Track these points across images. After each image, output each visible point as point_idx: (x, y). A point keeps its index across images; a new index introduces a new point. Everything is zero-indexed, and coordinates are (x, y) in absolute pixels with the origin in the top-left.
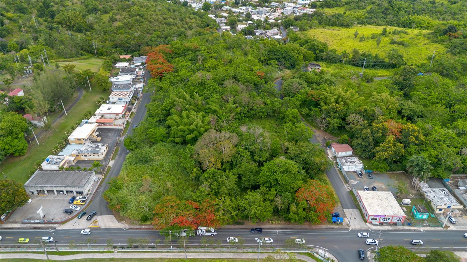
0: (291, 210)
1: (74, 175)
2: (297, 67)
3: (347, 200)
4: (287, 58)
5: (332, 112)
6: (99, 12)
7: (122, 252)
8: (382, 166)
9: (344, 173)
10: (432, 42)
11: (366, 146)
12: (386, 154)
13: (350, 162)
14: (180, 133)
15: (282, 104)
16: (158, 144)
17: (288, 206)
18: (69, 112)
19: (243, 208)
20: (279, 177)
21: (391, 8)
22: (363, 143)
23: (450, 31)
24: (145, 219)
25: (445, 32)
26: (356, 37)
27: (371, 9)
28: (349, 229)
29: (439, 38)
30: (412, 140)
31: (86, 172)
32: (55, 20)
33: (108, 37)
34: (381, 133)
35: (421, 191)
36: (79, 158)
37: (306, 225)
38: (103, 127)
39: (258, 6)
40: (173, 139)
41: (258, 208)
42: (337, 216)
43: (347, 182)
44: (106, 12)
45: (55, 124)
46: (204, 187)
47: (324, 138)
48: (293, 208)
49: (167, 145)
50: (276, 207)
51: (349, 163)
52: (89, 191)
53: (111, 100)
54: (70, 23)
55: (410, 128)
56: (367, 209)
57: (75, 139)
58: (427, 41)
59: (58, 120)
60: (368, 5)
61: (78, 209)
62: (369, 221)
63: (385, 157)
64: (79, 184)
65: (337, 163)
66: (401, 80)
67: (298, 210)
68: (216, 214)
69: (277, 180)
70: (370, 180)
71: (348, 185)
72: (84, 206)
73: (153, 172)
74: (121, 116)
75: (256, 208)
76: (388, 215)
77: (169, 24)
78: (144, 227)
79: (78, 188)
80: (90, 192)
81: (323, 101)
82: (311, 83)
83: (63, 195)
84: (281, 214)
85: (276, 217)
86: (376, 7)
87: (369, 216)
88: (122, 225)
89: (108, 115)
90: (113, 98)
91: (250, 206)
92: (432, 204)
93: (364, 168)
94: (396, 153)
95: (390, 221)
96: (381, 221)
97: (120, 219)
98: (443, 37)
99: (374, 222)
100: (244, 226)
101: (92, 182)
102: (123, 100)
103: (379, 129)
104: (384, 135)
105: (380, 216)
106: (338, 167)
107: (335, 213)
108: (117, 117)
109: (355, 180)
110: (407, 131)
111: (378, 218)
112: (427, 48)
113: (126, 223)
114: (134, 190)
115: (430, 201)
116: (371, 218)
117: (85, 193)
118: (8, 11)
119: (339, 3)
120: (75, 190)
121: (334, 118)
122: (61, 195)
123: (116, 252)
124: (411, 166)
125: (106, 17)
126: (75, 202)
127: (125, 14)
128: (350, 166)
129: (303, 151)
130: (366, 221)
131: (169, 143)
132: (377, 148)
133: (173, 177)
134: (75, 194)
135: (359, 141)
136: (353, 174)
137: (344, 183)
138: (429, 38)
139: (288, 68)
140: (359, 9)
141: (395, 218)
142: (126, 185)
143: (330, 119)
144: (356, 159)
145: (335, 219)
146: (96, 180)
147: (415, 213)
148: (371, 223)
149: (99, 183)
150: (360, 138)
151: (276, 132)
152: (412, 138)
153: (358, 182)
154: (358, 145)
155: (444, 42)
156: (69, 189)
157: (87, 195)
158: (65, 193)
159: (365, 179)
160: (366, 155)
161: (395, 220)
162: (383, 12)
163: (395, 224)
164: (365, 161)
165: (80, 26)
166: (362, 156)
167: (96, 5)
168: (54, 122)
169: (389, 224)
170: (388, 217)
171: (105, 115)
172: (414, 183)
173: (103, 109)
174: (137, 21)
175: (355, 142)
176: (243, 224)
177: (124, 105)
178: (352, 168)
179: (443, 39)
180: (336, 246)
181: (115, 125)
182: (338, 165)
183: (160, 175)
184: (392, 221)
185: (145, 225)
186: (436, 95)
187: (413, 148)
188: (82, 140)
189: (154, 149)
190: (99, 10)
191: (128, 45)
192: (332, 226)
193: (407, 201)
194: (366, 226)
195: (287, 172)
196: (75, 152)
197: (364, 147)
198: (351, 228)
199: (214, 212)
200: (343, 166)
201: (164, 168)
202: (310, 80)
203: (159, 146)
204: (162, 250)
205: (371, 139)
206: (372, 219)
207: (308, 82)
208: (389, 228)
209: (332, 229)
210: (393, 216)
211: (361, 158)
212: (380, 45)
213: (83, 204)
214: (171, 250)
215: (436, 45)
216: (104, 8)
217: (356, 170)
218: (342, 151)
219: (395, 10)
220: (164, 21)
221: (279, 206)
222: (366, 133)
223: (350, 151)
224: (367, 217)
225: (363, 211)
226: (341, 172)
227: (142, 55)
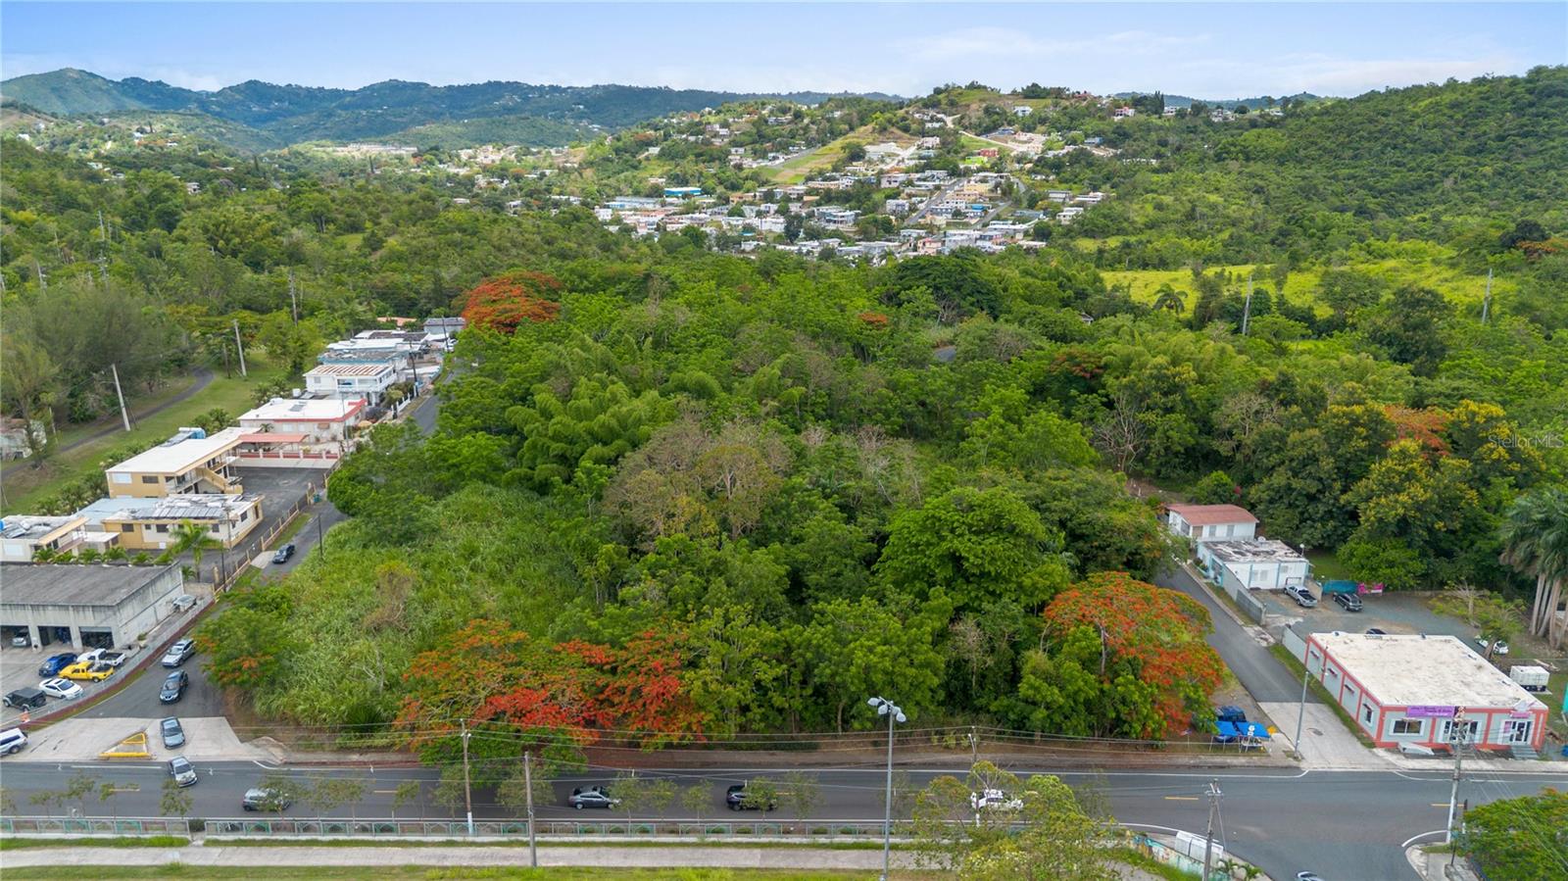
0: (1026, 669)
3: (1263, 672)
4: (967, 288)
5: (1157, 389)
7: (226, 843)
9: (1235, 593)
13: (1255, 554)
14: (557, 447)
16: (467, 490)
17: (1013, 662)
18: (140, 423)
19: (809, 655)
20: (962, 545)
24: (365, 722)
25: (1509, 243)
28: (1298, 769)
30: (1495, 456)
34: (1365, 439)
36: (130, 540)
37: (1101, 752)
38: (262, 461)
40: (530, 472)
41: (879, 649)
42: (1237, 719)
45: (73, 451)
48: (1036, 658)
49: (501, 495)
50: (958, 666)
52: (141, 638)
53: (311, 386)
55: (1474, 414)
56: (1365, 683)
57: (133, 474)
59: (93, 442)
62: (1384, 739)
65: (1198, 562)
67: (1057, 667)
68: (690, 674)
70: (1351, 615)
71: (1258, 628)
72: (103, 686)
74: (337, 429)
76: (1469, 705)
78: (355, 757)
79: (89, 613)
80: (142, 643)
81: (1116, 374)
82: (1063, 339)
83: (28, 651)
84: (983, 701)
85: (959, 719)
88: (258, 751)
89: (286, 428)
90: (317, 380)
91: (844, 643)
93: (1313, 575)
95: (1478, 738)
96: (1441, 738)
97: (249, 726)
98: (1506, 256)
99: (1407, 741)
100: (815, 757)
101: (163, 610)
102: (357, 387)
105: (1433, 709)
106: (1206, 577)
107: (1225, 709)
109: (1287, 614)
111: (1425, 723)
113: (273, 746)
116: (1391, 721)
120: (78, 622)
122: (17, 651)
125: (354, 241)
126: (67, 671)
127: (420, 229)
128: (1256, 567)
129: (1056, 490)
130: (1370, 744)
131: (508, 485)
132: (1361, 486)
134: (77, 643)
135: (1279, 479)
136: (1274, 597)
137: (1240, 623)
141: (1500, 722)
142: (306, 608)
143: (1150, 416)
144: (1278, 546)
145: (1225, 730)
146: (184, 606)
148: (1393, 748)
149: (190, 615)
150: (1281, 469)
152: (1492, 451)
153: (1300, 620)
155: (1511, 269)
157: (130, 648)
158: (35, 638)
159: (1328, 611)
161: (1500, 739)
164: (1313, 558)
165: (260, 251)
168: (68, 448)
170: (1470, 718)
172: (1540, 621)
176: (812, 748)
177: (358, 400)
178: (1264, 573)
180: (1252, 829)
182: (1205, 569)
184: (1489, 742)
185: (362, 751)
187: (1501, 487)
188: (162, 479)
189: (446, 506)
190: (334, 221)
192: (1218, 760)
193: (1533, 674)
194: (1376, 761)
197: (1301, 502)
198: (1307, 767)
199: (678, 672)
203: (467, 496)
205: (1327, 464)
206: (1400, 726)
207: (1049, 337)
208: (1483, 765)
209: (1222, 767)
211: (1295, 545)
213: (100, 675)
214: (465, 830)
217: (1281, 585)
218: (1214, 522)
221: (977, 659)
222: (1303, 443)
223: (1246, 521)
224: (1371, 728)
225: (1350, 705)
226: (1222, 591)
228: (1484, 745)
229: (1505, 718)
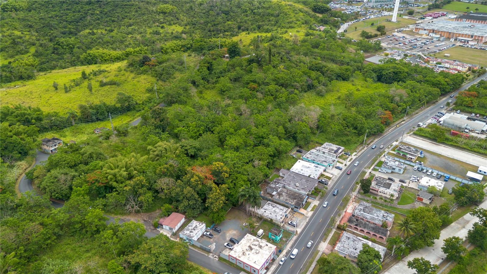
2: (31, 152)
10: (138, 75)
11: (194, 204)
12: (221, 202)
22: (190, 203)
23: (146, 61)
26: (56, 89)
29: (141, 69)
34: (201, 184)
35: (258, 215)
43: (209, 251)
47: (145, 221)
51: (193, 231)
58: (132, 75)
65: (181, 239)
66: (158, 122)
70: (221, 234)
71: (211, 254)
81: (113, 180)
87: (258, 270)
103: (197, 181)
105: (264, 263)
106: (187, 243)
110: (217, 170)
111: (264, 266)
115: (271, 219)
121: (145, 194)
128: (197, 234)
132: (208, 201)
135: (186, 203)
136: (203, 239)
137: (207, 255)
138: (131, 72)
143: (142, 198)
147: (274, 238)
150: (185, 200)
152: (224, 175)
159: (216, 236)
161: (272, 258)
162: (53, 53)
163: (274, 260)
166: (194, 215)
169: (271, 264)
170: (269, 259)
175: (181, 207)
179: (145, 70)
182: (185, 240)
193: (261, 232)
200: (193, 239)
205: (196, 195)
210: (270, 255)
212: (93, 91)
215: (143, 77)
217: (202, 234)
218: (177, 223)
222: (188, 193)
223: (181, 217)
226: (193, 246)
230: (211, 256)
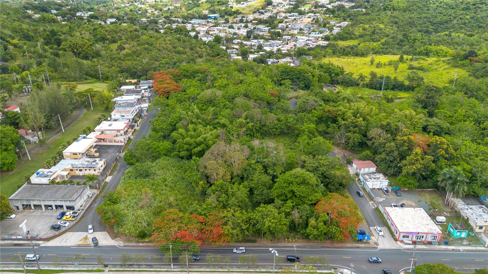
0: (310, 224)
1: (65, 189)
2: (312, 87)
3: (372, 217)
4: (301, 79)
5: (352, 126)
6: (107, 42)
7: (114, 271)
8: (410, 181)
9: (368, 190)
10: (452, 67)
11: (391, 162)
12: (414, 167)
13: (375, 179)
14: (186, 147)
15: (297, 121)
16: (161, 159)
17: (307, 220)
18: (67, 128)
19: (255, 222)
20: (295, 188)
21: (406, 40)
22: (388, 158)
23: (470, 56)
24: (143, 235)
25: (466, 57)
26: (372, 64)
27: (385, 41)
28: (377, 248)
29: (460, 62)
30: (441, 153)
31: (79, 186)
32: (61, 47)
33: (115, 64)
34: (407, 147)
35: (456, 209)
36: (73, 173)
37: (328, 243)
38: (102, 143)
39: (270, 40)
40: (179, 153)
41: (272, 221)
42: (363, 233)
43: (372, 199)
44: (114, 42)
45: (50, 140)
46: (211, 200)
47: (344, 155)
48: (312, 222)
49: (171, 160)
50: (293, 222)
51: (373, 179)
52: (81, 206)
53: (113, 117)
54: (77, 50)
55: (437, 140)
56: (397, 225)
57: (70, 153)
58: (446, 66)
59: (55, 136)
60: (382, 38)
61: (66, 225)
62: (400, 239)
63: (413, 171)
64: (70, 197)
65: (359, 180)
66: (423, 98)
67: (317, 224)
68: (225, 227)
69: (293, 192)
70: (398, 197)
71: (373, 202)
72: (74, 222)
73: (154, 187)
74: (122, 132)
75: (270, 221)
76: (422, 232)
77: (179, 53)
78: (141, 244)
79: (68, 202)
80: (82, 208)
81: (341, 117)
82: (328, 101)
83: (52, 211)
84: (299, 230)
85: (292, 234)
86: (391, 40)
87: (400, 233)
88: (117, 242)
89: (108, 132)
90: (115, 115)
91: (264, 219)
92: (470, 222)
93: (390, 185)
94: (426, 167)
95: (424, 239)
96: (414, 239)
97: (114, 236)
98: (464, 62)
99: (406, 240)
100: (256, 244)
101: (85, 197)
102: (126, 117)
103: (405, 142)
104: (410, 149)
105: (413, 233)
106: (361, 184)
107: (360, 231)
108: (119, 134)
109: (381, 197)
110: (435, 143)
111: (410, 236)
112: (447, 73)
113: (120, 240)
114: (132, 205)
115: (468, 218)
116: (402, 235)
117: (76, 209)
118: (13, 38)
119: (353, 36)
120: (65, 204)
121: (354, 132)
122: (49, 211)
123: (107, 271)
124: (444, 180)
125: (114, 46)
126: (64, 218)
127: (134, 43)
128: (374, 183)
129: (321, 164)
130: (396, 240)
131: (173, 157)
132: (404, 162)
133: (176, 192)
134: (65, 209)
135: (383, 156)
136: (378, 191)
137: (368, 200)
138: (448, 64)
139: (303, 89)
140: (374, 42)
141: (429, 236)
142: (123, 199)
143: (349, 134)
144: (381, 176)
145: (360, 237)
146: (90, 196)
147: (452, 230)
148: (402, 242)
149: (93, 199)
150: (384, 153)
151: (291, 149)
152: (441, 151)
153: (384, 199)
154: (383, 160)
155: (465, 66)
156: (59, 203)
157: (79, 210)
158: (54, 208)
159: (392, 196)
160: (391, 171)
161: (429, 239)
162: (398, 44)
163: (430, 243)
164: (390, 178)
165: (87, 53)
166: (387, 173)
167: (105, 35)
168: (49, 139)
169: (424, 243)
170: (422, 235)
171: (105, 131)
172: (447, 200)
173: (104, 125)
174: (145, 49)
175: (378, 158)
176: (255, 241)
177: (127, 122)
178: (376, 184)
179: (463, 64)
180: (363, 267)
181: (115, 142)
182: (361, 182)
183: (162, 190)
184: (427, 240)
185: (143, 243)
186: (463, 112)
187: (443, 162)
188: (78, 154)
189: (156, 163)
190: (108, 39)
191: (135, 70)
192: (357, 245)
193: (441, 219)
194: (397, 245)
195: (305, 183)
196: (70, 167)
197: (389, 162)
198: (380, 247)
199: (222, 226)
200: (367, 182)
201: (167, 183)
202: (326, 98)
203: (162, 161)
204: (160, 268)
205: (396, 153)
206: (404, 237)
207: (324, 100)
208: (424, 247)
209: (358, 247)
210: (427, 233)
211: (385, 175)
212: (398, 71)
213: (73, 219)
214: (171, 268)
215: (457, 70)
216: (112, 37)
217: (381, 187)
218: (365, 167)
219: (411, 42)
220: (174, 49)
221: (297, 221)
222: (390, 147)
223: (374, 167)
224: (397, 236)
225: (393, 229)
226: (364, 189)
227: (149, 79)
228: (425, 241)
229: (430, 235)
230: (371, 203)
